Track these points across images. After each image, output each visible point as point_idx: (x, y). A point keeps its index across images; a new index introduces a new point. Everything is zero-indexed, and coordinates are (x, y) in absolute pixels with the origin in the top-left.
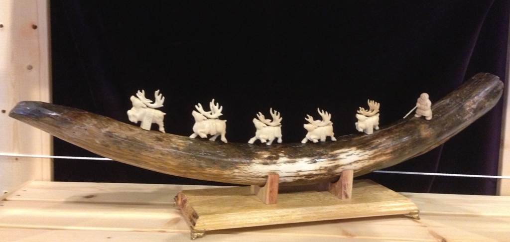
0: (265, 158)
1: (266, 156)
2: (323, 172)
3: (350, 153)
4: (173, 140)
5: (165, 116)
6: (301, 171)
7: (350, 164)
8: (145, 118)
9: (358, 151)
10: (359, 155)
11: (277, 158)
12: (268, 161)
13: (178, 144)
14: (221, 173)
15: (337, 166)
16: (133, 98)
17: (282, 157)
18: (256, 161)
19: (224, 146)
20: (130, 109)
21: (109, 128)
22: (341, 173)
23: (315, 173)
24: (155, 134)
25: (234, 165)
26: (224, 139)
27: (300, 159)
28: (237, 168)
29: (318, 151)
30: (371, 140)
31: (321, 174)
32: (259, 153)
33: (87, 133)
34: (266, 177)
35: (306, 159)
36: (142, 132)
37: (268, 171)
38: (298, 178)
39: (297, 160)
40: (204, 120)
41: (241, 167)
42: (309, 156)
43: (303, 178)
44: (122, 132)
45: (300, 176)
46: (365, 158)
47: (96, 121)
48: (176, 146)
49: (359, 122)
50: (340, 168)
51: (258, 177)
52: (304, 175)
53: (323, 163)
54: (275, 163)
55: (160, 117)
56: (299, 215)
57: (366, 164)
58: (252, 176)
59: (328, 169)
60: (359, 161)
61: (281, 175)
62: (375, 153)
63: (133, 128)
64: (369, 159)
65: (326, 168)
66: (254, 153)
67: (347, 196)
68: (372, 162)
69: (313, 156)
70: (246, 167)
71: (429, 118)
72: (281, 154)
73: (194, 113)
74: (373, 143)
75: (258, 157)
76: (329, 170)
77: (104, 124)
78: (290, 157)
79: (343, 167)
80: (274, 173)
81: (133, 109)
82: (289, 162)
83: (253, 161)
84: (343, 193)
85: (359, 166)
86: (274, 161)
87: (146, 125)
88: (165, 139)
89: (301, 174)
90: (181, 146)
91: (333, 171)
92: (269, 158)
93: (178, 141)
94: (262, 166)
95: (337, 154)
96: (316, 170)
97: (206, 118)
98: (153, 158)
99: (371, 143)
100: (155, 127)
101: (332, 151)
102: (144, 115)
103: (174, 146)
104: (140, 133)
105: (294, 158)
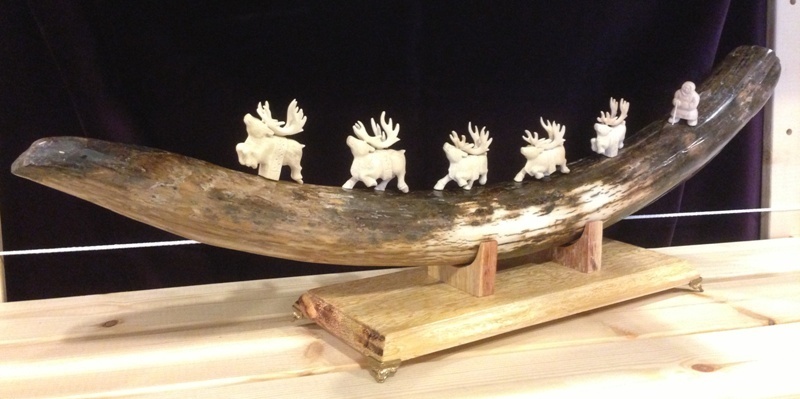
0: (473, 214)
1: (473, 210)
2: (560, 228)
3: (596, 191)
4: (321, 194)
6: (527, 231)
7: (598, 210)
9: (607, 187)
10: (610, 194)
11: (491, 211)
12: (479, 218)
13: (332, 201)
14: (404, 249)
15: (580, 216)
16: (248, 118)
17: (497, 208)
18: (460, 220)
19: (401, 198)
21: (214, 181)
22: (584, 227)
23: (547, 231)
24: (289, 187)
25: (427, 231)
26: (403, 185)
27: (524, 210)
28: (432, 237)
29: (548, 192)
30: (618, 166)
31: (556, 233)
32: (461, 204)
33: (178, 196)
34: (477, 248)
35: (533, 209)
36: (268, 184)
37: (481, 237)
38: (522, 244)
39: (522, 211)
40: (370, 152)
41: (439, 234)
42: (536, 203)
43: (530, 243)
44: (238, 187)
45: (526, 240)
46: (617, 198)
47: (190, 169)
48: (331, 206)
49: (599, 137)
50: (584, 218)
51: (463, 250)
52: (532, 238)
53: (561, 213)
54: (489, 221)
57: (618, 207)
59: (566, 222)
60: (610, 203)
61: (500, 241)
62: (631, 187)
63: (251, 178)
64: (623, 198)
65: (564, 220)
66: (454, 206)
67: (594, 267)
68: (627, 203)
69: (542, 203)
70: (446, 233)
71: (694, 123)
72: (494, 204)
73: (351, 140)
74: (622, 171)
75: (462, 212)
76: (568, 224)
77: (204, 174)
78: (509, 208)
79: (587, 217)
80: (488, 240)
81: (249, 139)
82: (509, 217)
83: (456, 220)
84: (589, 262)
85: (609, 212)
86: (488, 217)
88: (308, 195)
89: (528, 235)
90: (338, 205)
91: (573, 226)
92: (479, 212)
93: (330, 198)
94: (470, 228)
95: (576, 194)
96: (549, 227)
97: (372, 149)
100: (286, 172)
101: (569, 191)
103: (328, 207)
104: (266, 188)
105: (516, 209)
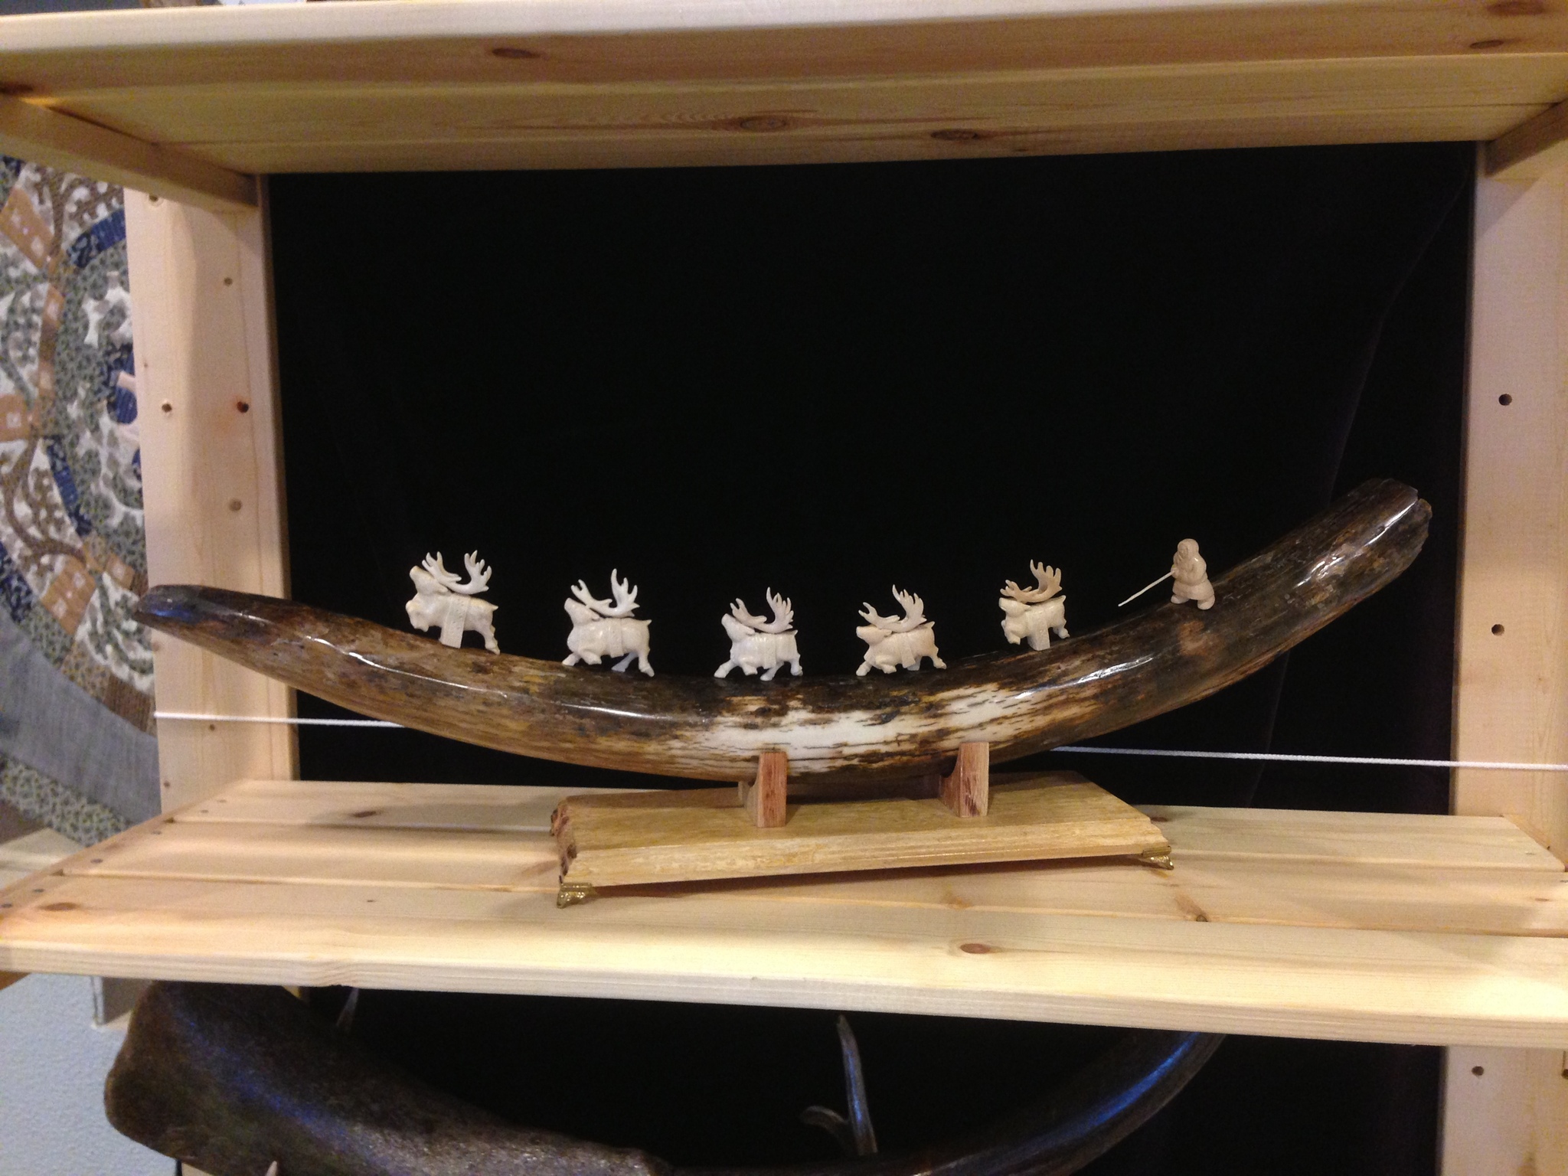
0: (752, 713)
1: (753, 708)
2: (906, 747)
3: (980, 698)
4: (516, 669)
5: (495, 613)
6: (846, 745)
7: (981, 725)
8: (446, 618)
9: (1003, 694)
10: (1003, 705)
11: (783, 712)
12: (759, 720)
13: (526, 679)
14: (636, 750)
15: (943, 733)
16: (414, 572)
17: (796, 709)
18: (730, 719)
19: (648, 685)
20: (411, 597)
21: (357, 642)
22: (957, 749)
23: (884, 749)
24: (471, 657)
25: (667, 730)
26: (645, 666)
27: (843, 715)
28: (676, 737)
29: (895, 693)
30: (1042, 664)
31: (902, 753)
32: (736, 700)
33: (305, 655)
34: (755, 759)
35: (859, 715)
36: (440, 651)
37: (760, 745)
38: (839, 763)
39: (836, 716)
40: (593, 620)
41: (688, 734)
42: (867, 707)
43: (855, 762)
44: (390, 651)
45: (846, 758)
46: (1020, 712)
47: (328, 626)
48: (522, 684)
49: (1007, 618)
50: (951, 736)
51: (733, 760)
52: (856, 756)
53: (908, 726)
54: (775, 725)
55: (482, 616)
56: (833, 853)
57: (1026, 725)
58: (720, 758)
59: (918, 739)
60: (1005, 718)
61: (792, 754)
62: (1050, 696)
63: (418, 643)
64: (1034, 713)
65: (913, 736)
66: (723, 701)
67: (973, 809)
68: (1041, 721)
69: (879, 708)
70: (700, 734)
71: (1206, 605)
72: (793, 703)
73: (570, 605)
74: (1046, 671)
75: (732, 709)
76: (925, 742)
77: (346, 633)
78: (817, 709)
79: (960, 734)
80: (773, 750)
81: (417, 596)
82: (813, 723)
83: (719, 719)
84: (962, 801)
85: (1006, 731)
86: (774, 719)
87: (452, 636)
88: (495, 668)
89: (847, 751)
90: (534, 683)
91: (934, 746)
92: (763, 712)
93: (529, 672)
94: (743, 731)
95: (942, 700)
96: (886, 743)
97: (597, 617)
98: (466, 713)
99: (1041, 673)
100: (472, 640)
101: (932, 694)
102: (443, 611)
103: (517, 684)
104: (434, 655)
105: (828, 712)
